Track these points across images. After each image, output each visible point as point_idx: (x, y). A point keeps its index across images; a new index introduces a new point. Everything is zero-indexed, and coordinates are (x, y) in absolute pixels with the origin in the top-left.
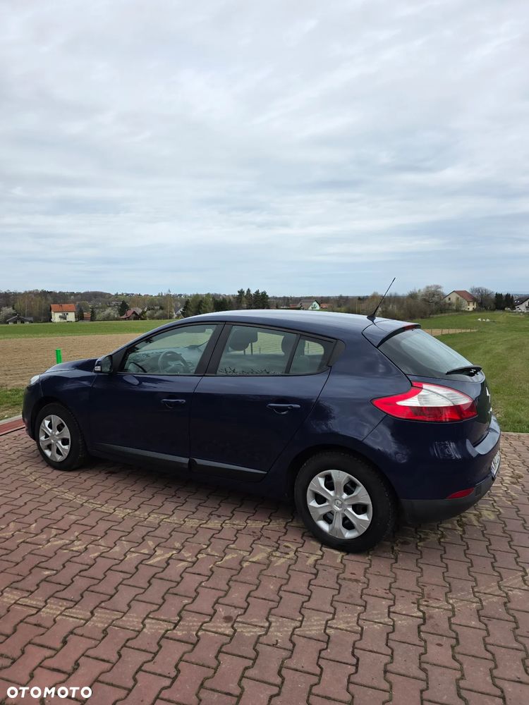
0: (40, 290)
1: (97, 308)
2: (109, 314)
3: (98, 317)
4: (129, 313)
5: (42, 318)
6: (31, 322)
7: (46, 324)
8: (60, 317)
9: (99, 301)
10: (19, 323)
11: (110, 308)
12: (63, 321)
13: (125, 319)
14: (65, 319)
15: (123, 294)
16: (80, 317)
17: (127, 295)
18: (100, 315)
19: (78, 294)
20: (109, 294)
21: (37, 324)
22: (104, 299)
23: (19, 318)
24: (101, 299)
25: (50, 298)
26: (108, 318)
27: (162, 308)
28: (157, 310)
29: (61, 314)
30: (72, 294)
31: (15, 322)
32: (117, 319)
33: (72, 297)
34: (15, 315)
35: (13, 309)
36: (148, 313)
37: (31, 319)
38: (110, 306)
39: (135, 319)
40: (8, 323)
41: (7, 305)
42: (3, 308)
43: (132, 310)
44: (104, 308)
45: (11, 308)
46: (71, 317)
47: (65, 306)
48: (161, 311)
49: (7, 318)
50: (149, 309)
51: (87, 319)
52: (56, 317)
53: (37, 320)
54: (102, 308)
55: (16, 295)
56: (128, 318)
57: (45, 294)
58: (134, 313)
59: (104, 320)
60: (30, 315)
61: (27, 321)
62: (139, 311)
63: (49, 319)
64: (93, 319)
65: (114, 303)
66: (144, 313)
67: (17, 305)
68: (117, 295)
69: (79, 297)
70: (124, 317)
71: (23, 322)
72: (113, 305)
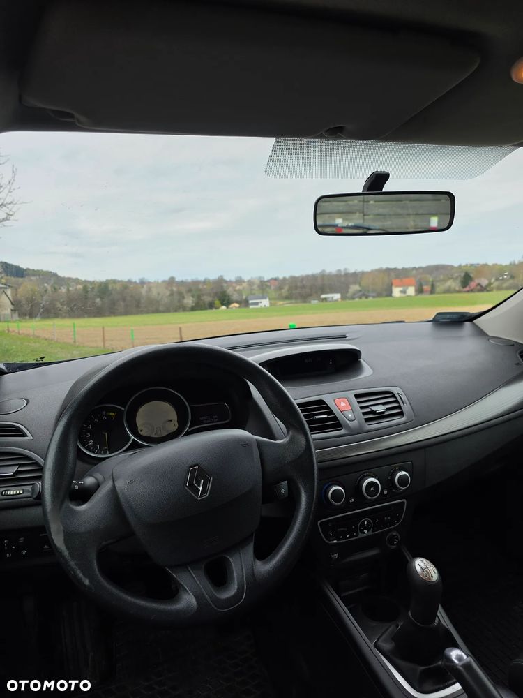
1: (438, 281)
2: (450, 287)
3: (438, 289)
4: (473, 285)
5: (384, 293)
6: (374, 297)
7: (387, 298)
8: (401, 292)
9: (441, 274)
10: (364, 299)
11: (451, 281)
12: (403, 295)
13: (468, 291)
14: (405, 293)
15: (467, 265)
16: (420, 291)
17: (472, 265)
18: (440, 287)
19: (420, 268)
20: (452, 266)
21: (380, 299)
22: (446, 272)
23: (364, 294)
24: (443, 271)
25: (393, 274)
26: (448, 291)
27: (512, 277)
28: (507, 280)
29: (401, 289)
30: (415, 269)
31: (360, 298)
32: (459, 292)
33: (414, 272)
34: (360, 291)
35: (360, 286)
36: (496, 284)
37: (374, 294)
38: (452, 278)
39: (479, 291)
40: (354, 299)
41: (355, 283)
42: (352, 286)
43: (477, 281)
44: (445, 281)
46: (411, 291)
47: (406, 280)
48: (511, 281)
49: (354, 294)
50: (497, 280)
51: (426, 292)
52: (396, 292)
53: (379, 295)
54: (443, 281)
55: (363, 273)
56: (472, 291)
57: (388, 270)
58: (479, 284)
59: (445, 293)
60: (373, 291)
61: (370, 296)
62: (484, 282)
63: (390, 294)
64: (432, 291)
65: (456, 275)
66: (490, 284)
67: (363, 283)
68: (460, 266)
69: (421, 271)
70: (467, 289)
71: (367, 297)
72: (454, 277)
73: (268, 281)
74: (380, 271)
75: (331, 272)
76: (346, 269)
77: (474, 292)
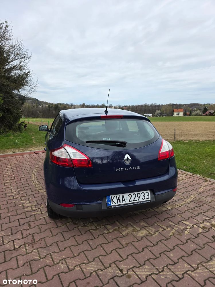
0: (172, 103)
1: (193, 110)
2: (198, 113)
3: (192, 114)
4: (207, 112)
5: (170, 115)
6: (166, 116)
7: (171, 117)
8: (177, 114)
9: (196, 107)
10: (161, 117)
11: (199, 110)
12: (178, 116)
13: (205, 115)
14: (179, 115)
15: (207, 104)
16: (185, 114)
17: (210, 104)
18: (194, 113)
19: (187, 104)
20: (201, 104)
21: (168, 117)
22: (198, 107)
23: (161, 115)
24: (197, 106)
25: (175, 107)
26: (197, 115)
29: (177, 113)
30: (185, 104)
31: (160, 116)
32: (201, 115)
33: (184, 106)
34: (160, 113)
35: (160, 111)
37: (166, 115)
39: (209, 115)
40: (157, 116)
41: (158, 110)
42: (157, 111)
44: (197, 110)
45: (159, 111)
46: (181, 114)
47: (179, 110)
49: (157, 114)
51: (187, 115)
52: (175, 114)
53: (168, 115)
54: (196, 110)
55: (162, 105)
56: (206, 115)
57: (174, 105)
58: (210, 112)
59: (195, 115)
60: (166, 113)
61: (164, 116)
62: (212, 111)
63: (172, 115)
64: (190, 115)
67: (162, 110)
68: (204, 104)
69: (187, 106)
70: (205, 114)
71: (163, 116)
72: (201, 109)
73: (122, 107)
74: (169, 105)
75: (149, 105)
76: (155, 104)
77: (208, 116)
